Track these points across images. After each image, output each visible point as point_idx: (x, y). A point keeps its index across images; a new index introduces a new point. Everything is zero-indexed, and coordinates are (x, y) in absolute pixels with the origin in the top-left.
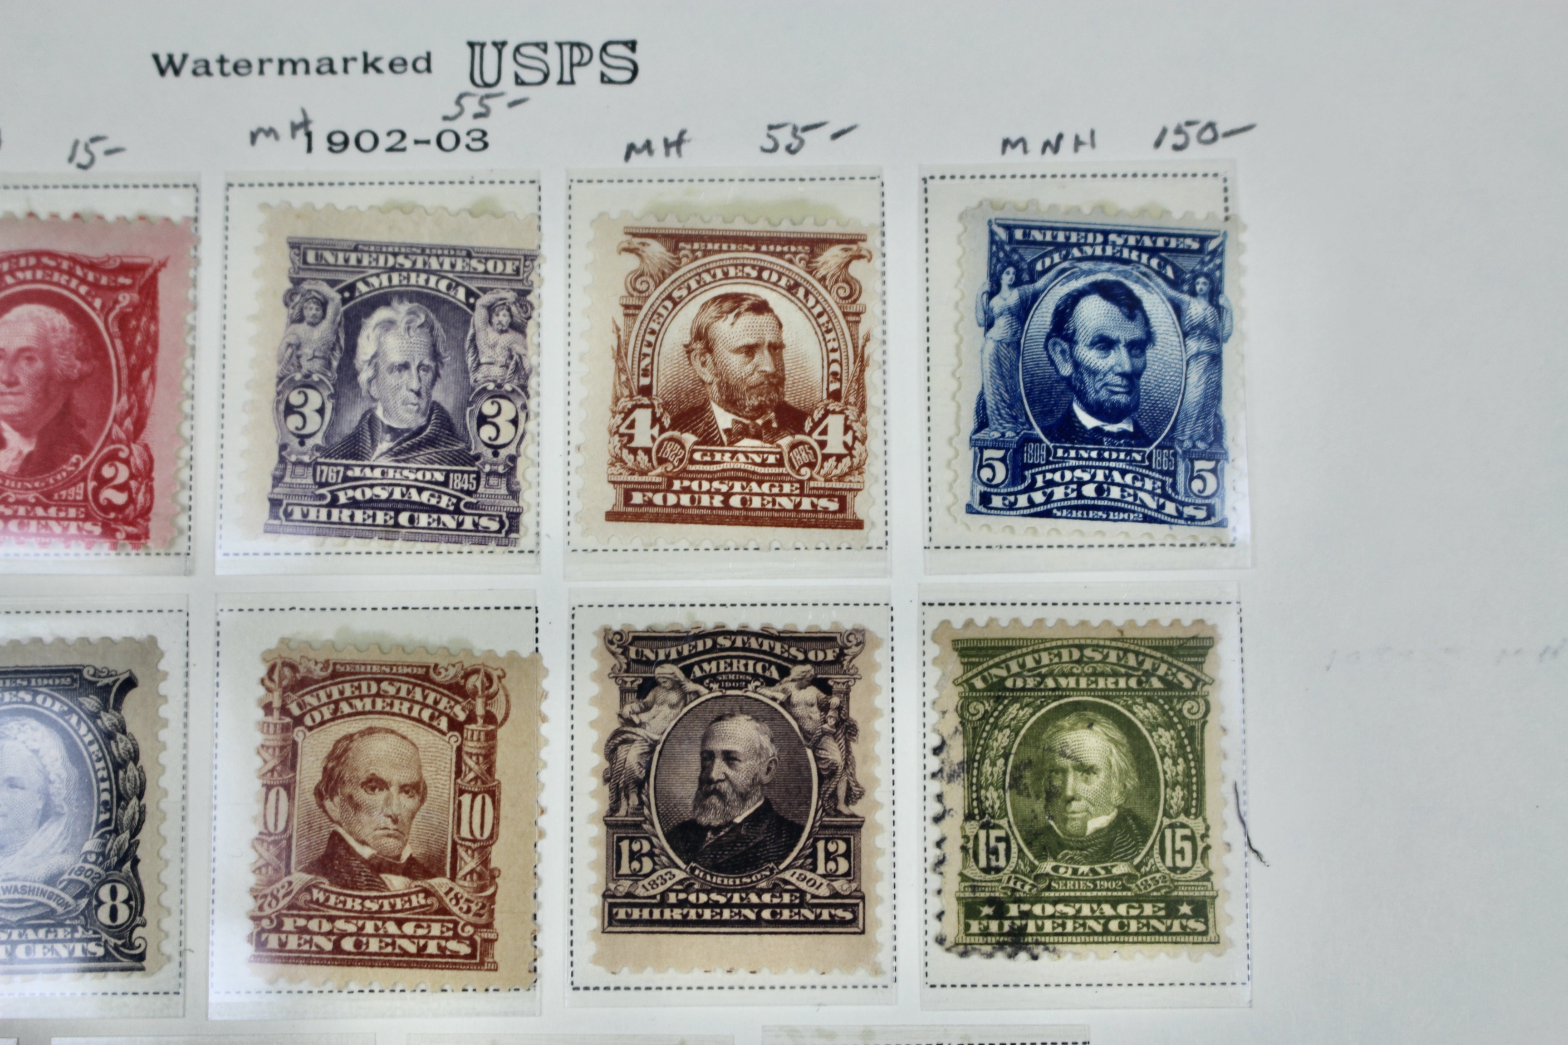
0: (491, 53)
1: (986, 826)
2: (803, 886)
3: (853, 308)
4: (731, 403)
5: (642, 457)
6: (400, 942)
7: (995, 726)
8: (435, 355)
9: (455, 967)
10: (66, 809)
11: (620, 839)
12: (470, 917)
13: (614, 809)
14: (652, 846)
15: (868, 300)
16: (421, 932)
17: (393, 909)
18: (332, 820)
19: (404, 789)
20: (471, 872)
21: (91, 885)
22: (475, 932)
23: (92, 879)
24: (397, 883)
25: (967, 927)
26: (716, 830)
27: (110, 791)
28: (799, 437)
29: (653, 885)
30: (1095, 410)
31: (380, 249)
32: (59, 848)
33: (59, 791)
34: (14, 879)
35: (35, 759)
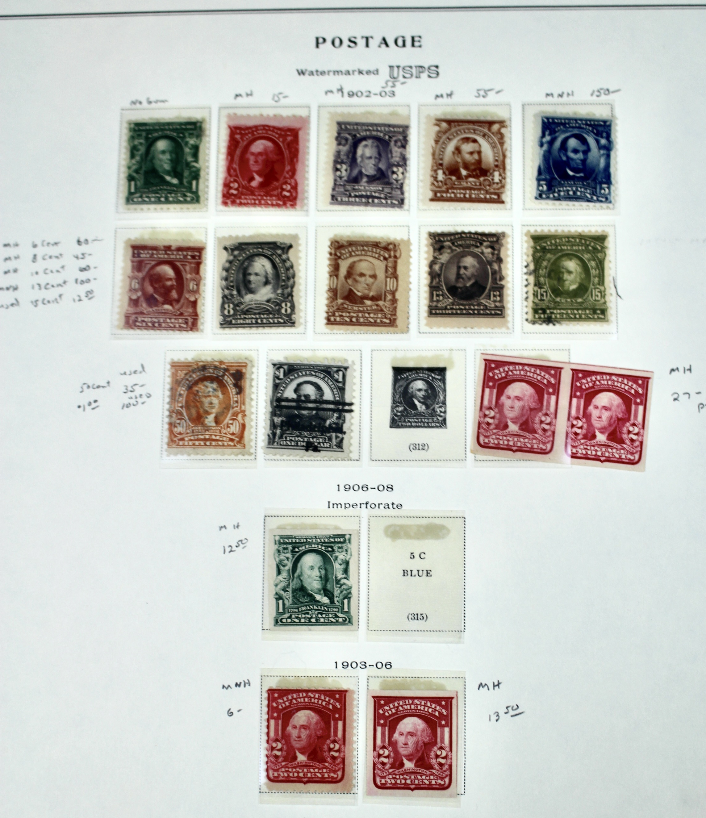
0: (396, 69)
1: (540, 288)
2: (487, 304)
3: (501, 141)
4: (466, 167)
5: (440, 184)
6: (369, 319)
7: (544, 260)
8: (380, 154)
9: (385, 326)
10: (272, 281)
11: (433, 291)
12: (389, 312)
13: (431, 282)
15: (506, 139)
16: (375, 316)
17: (367, 310)
18: (350, 285)
19: (371, 276)
20: (390, 300)
21: (280, 303)
22: (391, 317)
23: (280, 301)
24: (368, 302)
25: (534, 316)
26: (461, 288)
27: (285, 276)
28: (486, 178)
29: (443, 303)
30: (572, 170)
31: (363, 124)
32: (270, 292)
33: (270, 276)
34: (257, 301)
35: (263, 268)
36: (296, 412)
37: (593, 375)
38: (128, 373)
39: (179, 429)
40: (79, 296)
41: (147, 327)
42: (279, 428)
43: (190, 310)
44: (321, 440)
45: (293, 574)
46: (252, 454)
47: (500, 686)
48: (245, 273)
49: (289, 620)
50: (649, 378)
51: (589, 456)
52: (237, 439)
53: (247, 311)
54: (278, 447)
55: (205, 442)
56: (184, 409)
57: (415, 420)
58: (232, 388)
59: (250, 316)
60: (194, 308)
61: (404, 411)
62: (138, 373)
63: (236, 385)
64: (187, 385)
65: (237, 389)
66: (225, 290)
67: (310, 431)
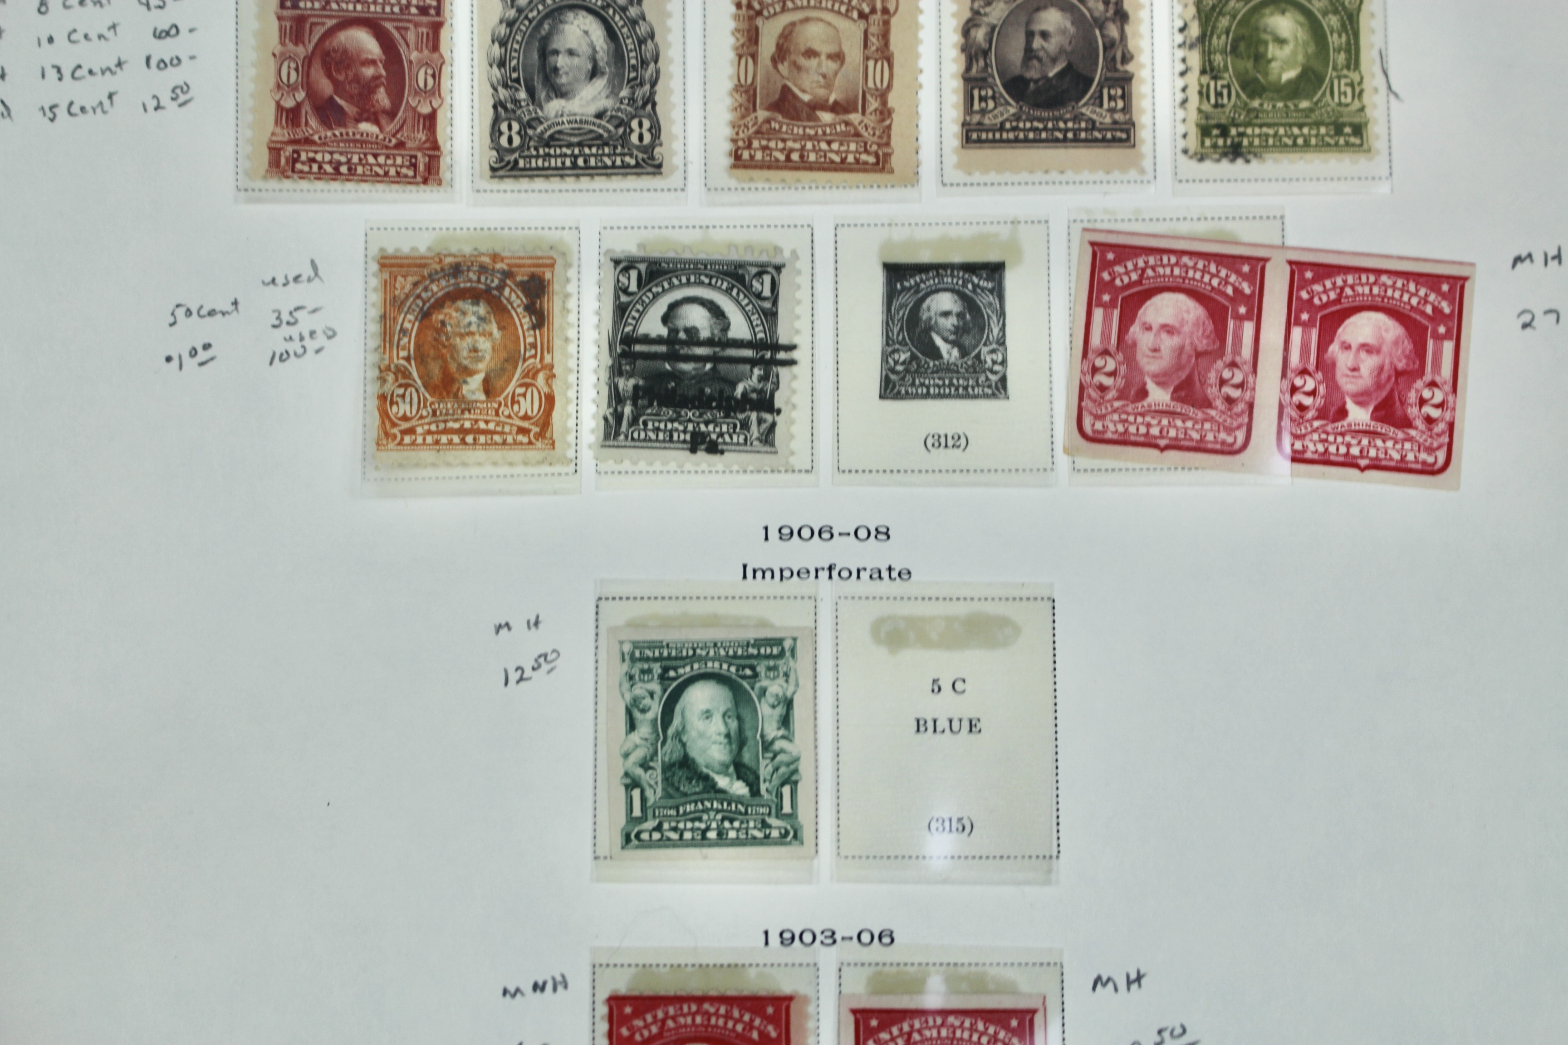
1: (1215, 78)
2: (1094, 117)
6: (829, 155)
7: (1220, 13)
9: (865, 171)
10: (607, 69)
11: (972, 89)
12: (875, 139)
13: (968, 68)
14: (994, 92)
16: (843, 148)
17: (824, 134)
18: (783, 77)
19: (830, 57)
20: (875, 110)
21: (626, 119)
22: (879, 149)
23: (626, 116)
24: (826, 117)
25: (1203, 143)
26: (1036, 81)
27: (636, 58)
29: (995, 117)
32: (604, 95)
33: (602, 57)
34: (575, 115)
35: (586, 37)
36: (668, 367)
37: (1339, 274)
38: (280, 280)
39: (404, 408)
40: (156, 98)
41: (321, 175)
42: (628, 402)
43: (422, 136)
45: (665, 728)
46: (571, 460)
47: (1143, 981)
48: (545, 52)
49: (656, 836)
50: (1465, 279)
51: (1332, 458)
52: (537, 429)
53: (552, 137)
54: (628, 444)
55: (461, 436)
56: (413, 362)
57: (937, 381)
58: (521, 316)
59: (558, 151)
60: (429, 130)
61: (910, 362)
62: (303, 281)
63: (530, 309)
64: (418, 310)
65: (534, 318)
66: (500, 89)
67: (698, 408)
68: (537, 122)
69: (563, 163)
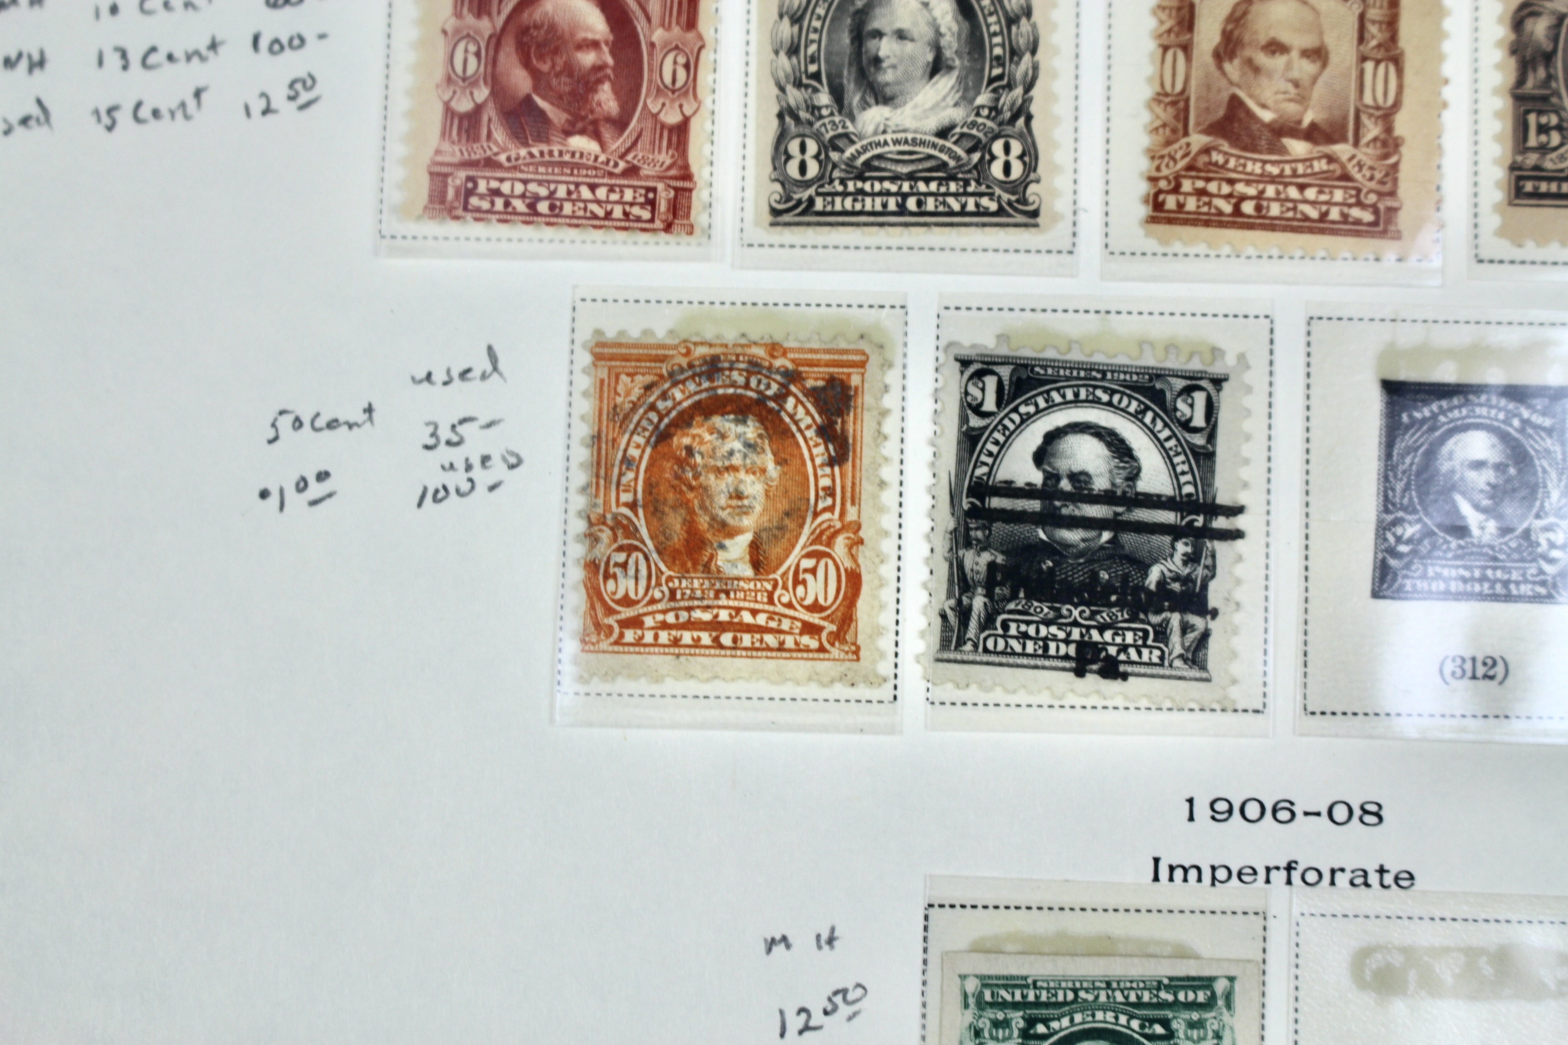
6: (1301, 207)
9: (1358, 234)
10: (957, 63)
11: (1528, 112)
12: (1373, 185)
13: (1520, 80)
14: (1560, 119)
16: (1324, 198)
17: (1295, 174)
18: (1231, 83)
19: (1306, 53)
20: (1375, 139)
21: (984, 140)
22: (1378, 200)
23: (985, 134)
24: (1298, 147)
27: (1003, 45)
29: (1562, 159)
32: (950, 101)
33: (951, 43)
34: (905, 131)
35: (925, 12)
36: (1042, 535)
38: (439, 376)
39: (625, 585)
40: (263, 95)
41: (508, 215)
42: (980, 590)
43: (665, 158)
44: (1129, 637)
48: (862, 31)
52: (833, 628)
53: (867, 164)
54: (978, 658)
55: (714, 634)
56: (641, 512)
57: (1462, 572)
58: (811, 443)
59: (877, 187)
60: (677, 149)
61: (1420, 541)
62: (474, 379)
63: (826, 432)
64: (650, 428)
65: (831, 447)
66: (789, 88)
67: (1088, 605)
68: (846, 141)
69: (885, 205)
